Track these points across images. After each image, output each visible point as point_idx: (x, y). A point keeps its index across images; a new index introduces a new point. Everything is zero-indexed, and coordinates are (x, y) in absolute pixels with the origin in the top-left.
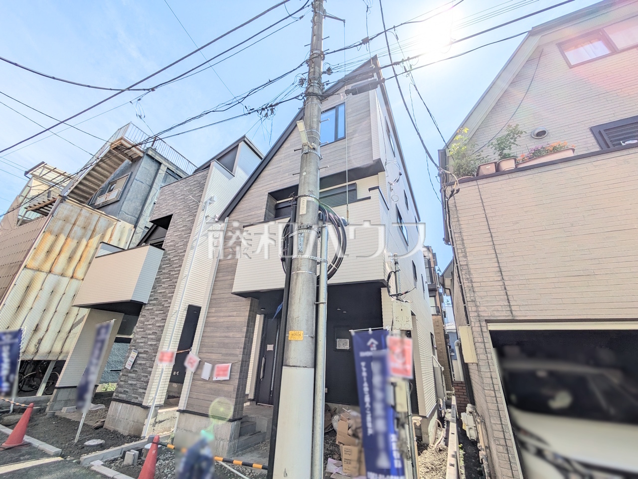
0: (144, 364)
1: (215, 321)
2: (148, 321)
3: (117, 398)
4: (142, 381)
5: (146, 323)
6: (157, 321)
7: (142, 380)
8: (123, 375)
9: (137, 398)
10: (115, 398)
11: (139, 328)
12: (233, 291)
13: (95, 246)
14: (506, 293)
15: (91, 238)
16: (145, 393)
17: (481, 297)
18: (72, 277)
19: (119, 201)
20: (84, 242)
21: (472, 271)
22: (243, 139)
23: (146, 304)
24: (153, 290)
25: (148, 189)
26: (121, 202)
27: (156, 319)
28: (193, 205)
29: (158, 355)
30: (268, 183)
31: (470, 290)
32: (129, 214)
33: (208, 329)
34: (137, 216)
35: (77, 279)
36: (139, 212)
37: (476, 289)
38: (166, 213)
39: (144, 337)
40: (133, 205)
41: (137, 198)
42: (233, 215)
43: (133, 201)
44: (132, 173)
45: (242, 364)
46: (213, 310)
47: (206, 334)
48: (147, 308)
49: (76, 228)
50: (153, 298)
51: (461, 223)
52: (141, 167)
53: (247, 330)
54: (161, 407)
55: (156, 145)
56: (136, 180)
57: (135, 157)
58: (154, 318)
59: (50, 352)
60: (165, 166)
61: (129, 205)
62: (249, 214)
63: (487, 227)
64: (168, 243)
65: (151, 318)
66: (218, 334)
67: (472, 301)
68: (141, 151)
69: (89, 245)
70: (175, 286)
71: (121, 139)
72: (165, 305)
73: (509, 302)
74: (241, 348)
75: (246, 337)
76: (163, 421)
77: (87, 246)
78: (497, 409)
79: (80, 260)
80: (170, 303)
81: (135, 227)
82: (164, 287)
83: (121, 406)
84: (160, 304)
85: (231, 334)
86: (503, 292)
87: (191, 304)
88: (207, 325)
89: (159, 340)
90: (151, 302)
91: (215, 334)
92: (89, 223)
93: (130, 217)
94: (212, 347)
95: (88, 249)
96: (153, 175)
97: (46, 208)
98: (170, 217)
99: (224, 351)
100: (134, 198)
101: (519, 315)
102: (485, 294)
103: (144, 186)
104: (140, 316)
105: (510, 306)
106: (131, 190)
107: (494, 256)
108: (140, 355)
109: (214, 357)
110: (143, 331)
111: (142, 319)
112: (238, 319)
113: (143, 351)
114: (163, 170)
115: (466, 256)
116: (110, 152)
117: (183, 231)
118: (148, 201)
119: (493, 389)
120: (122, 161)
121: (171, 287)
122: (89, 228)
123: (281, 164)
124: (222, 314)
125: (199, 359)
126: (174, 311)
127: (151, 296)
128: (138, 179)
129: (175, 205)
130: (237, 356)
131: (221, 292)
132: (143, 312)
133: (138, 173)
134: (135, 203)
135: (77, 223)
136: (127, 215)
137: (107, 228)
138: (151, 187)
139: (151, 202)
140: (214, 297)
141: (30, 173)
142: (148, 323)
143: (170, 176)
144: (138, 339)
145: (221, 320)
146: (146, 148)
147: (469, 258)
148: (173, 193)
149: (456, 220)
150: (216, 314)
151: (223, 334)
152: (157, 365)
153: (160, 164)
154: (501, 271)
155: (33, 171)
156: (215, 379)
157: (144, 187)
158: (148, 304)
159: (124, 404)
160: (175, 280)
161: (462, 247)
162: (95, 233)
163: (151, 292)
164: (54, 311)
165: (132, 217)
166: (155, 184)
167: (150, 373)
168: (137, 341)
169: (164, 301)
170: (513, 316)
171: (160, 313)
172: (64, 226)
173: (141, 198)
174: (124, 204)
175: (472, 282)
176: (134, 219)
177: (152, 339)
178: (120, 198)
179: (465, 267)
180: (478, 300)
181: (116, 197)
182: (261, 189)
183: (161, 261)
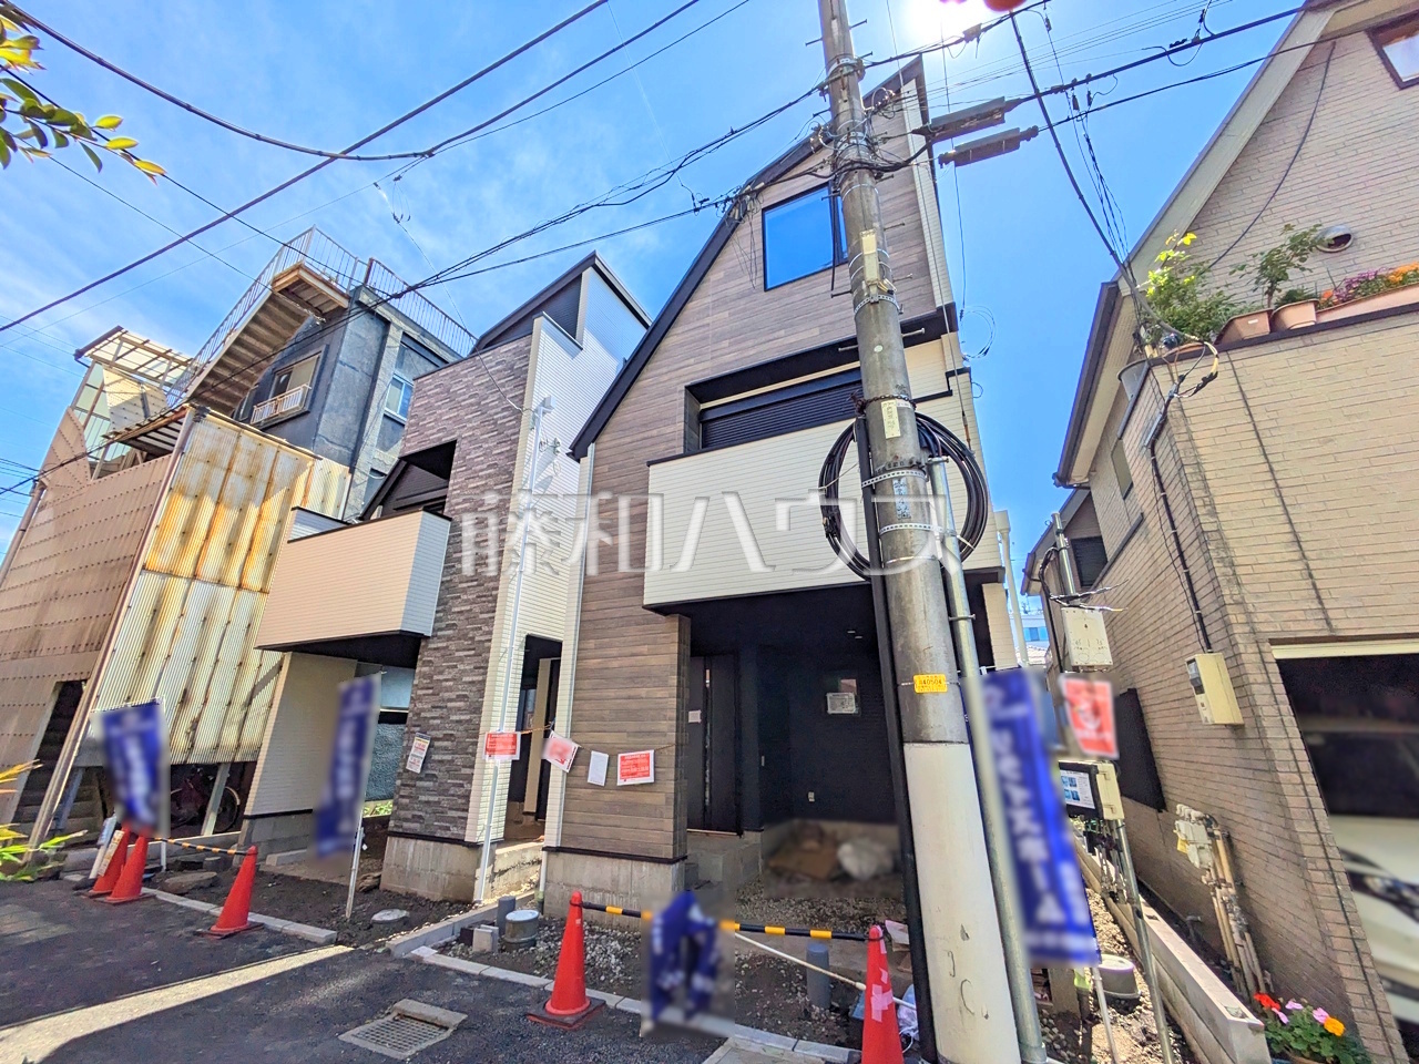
0: (449, 761)
1: (601, 666)
2: (441, 673)
3: (401, 830)
4: (453, 795)
5: (435, 677)
6: (464, 671)
7: (452, 792)
8: (402, 785)
9: (448, 829)
10: (395, 830)
11: (422, 689)
12: (646, 602)
13: (275, 517)
14: (1314, 585)
15: (266, 498)
16: (466, 818)
17: (1257, 595)
18: (240, 587)
19: (307, 412)
20: (253, 511)
21: (1232, 543)
22: (590, 261)
23: (429, 637)
24: (440, 608)
25: (367, 384)
26: (314, 415)
27: (461, 667)
28: (504, 417)
29: (482, 741)
30: (682, 365)
31: (1229, 581)
32: (334, 441)
33: (586, 684)
34: (352, 446)
35: (250, 590)
36: (355, 436)
37: (1243, 579)
38: (440, 439)
39: (437, 707)
40: (341, 421)
41: (347, 404)
42: (604, 438)
43: (341, 412)
44: (328, 347)
45: (677, 750)
46: (591, 644)
47: (581, 694)
48: (432, 646)
49: (233, 477)
50: (443, 625)
51: (1198, 443)
52: (348, 332)
53: (679, 682)
54: (498, 843)
55: (374, 281)
56: (341, 362)
57: (328, 310)
58: (456, 667)
59: (218, 746)
60: (399, 328)
61: (333, 423)
62: (646, 435)
63: (1258, 452)
64: (458, 504)
65: (448, 667)
66: (611, 693)
67: (1237, 603)
68: (342, 295)
69: (264, 515)
70: (496, 596)
71: (299, 267)
72: (477, 639)
73: (1321, 603)
74: (670, 719)
75: (678, 697)
76: (506, 871)
77: (260, 516)
78: (1306, 806)
79: (250, 549)
80: (490, 633)
81: (352, 471)
82: (466, 601)
83: (411, 845)
84: (465, 637)
85: (643, 692)
86: (1306, 584)
87: (530, 632)
88: (580, 675)
89: (477, 710)
90: (439, 633)
91: (605, 693)
92: (258, 468)
93: (337, 448)
94: (603, 719)
95: (263, 523)
96: (375, 350)
97: (153, 434)
98: (451, 445)
99: (632, 726)
100: (340, 404)
101: (1344, 626)
102: (1264, 588)
103: (358, 375)
104: (419, 663)
105: (1324, 610)
106: (333, 387)
107: (1280, 510)
108: (437, 744)
109: (609, 738)
110: (433, 694)
111: (426, 669)
112: (653, 661)
113: (441, 736)
114: (395, 336)
115: (1214, 513)
116: (272, 299)
117: (489, 476)
118: (371, 410)
119: (1296, 770)
120: (300, 318)
121: (484, 599)
122: (258, 477)
123: (707, 321)
124: (614, 652)
125: (577, 746)
126: (503, 650)
127: (436, 620)
128: (345, 360)
129: (457, 420)
130: (664, 734)
131: (605, 606)
132: (424, 656)
133: (343, 348)
134: (344, 416)
135: (235, 467)
136: (330, 445)
137: (296, 476)
138: (374, 378)
139: (378, 413)
140: (588, 616)
141: (86, 354)
142: (441, 677)
143: (410, 351)
144: (423, 710)
145: (615, 664)
146: (352, 288)
147: (1222, 517)
148: (448, 391)
149: (1186, 437)
150: (599, 652)
151: (625, 693)
152: (484, 762)
153: (387, 323)
154: (1298, 542)
155: (93, 350)
156: (620, 782)
157: (359, 378)
158: (433, 636)
159: (419, 842)
160: (491, 584)
161: (1203, 494)
162: (272, 488)
163: (437, 612)
164: (214, 660)
165: (341, 448)
166: (381, 372)
167: (469, 778)
168: (423, 715)
169: (473, 629)
170: (1331, 629)
171: (466, 656)
172: (209, 473)
173: (355, 405)
174: (323, 420)
175: (1232, 565)
176: (347, 453)
177: (459, 709)
178: (311, 405)
179: (1216, 536)
180: (1249, 600)
181: (300, 404)
182: (666, 378)
183: (449, 544)
